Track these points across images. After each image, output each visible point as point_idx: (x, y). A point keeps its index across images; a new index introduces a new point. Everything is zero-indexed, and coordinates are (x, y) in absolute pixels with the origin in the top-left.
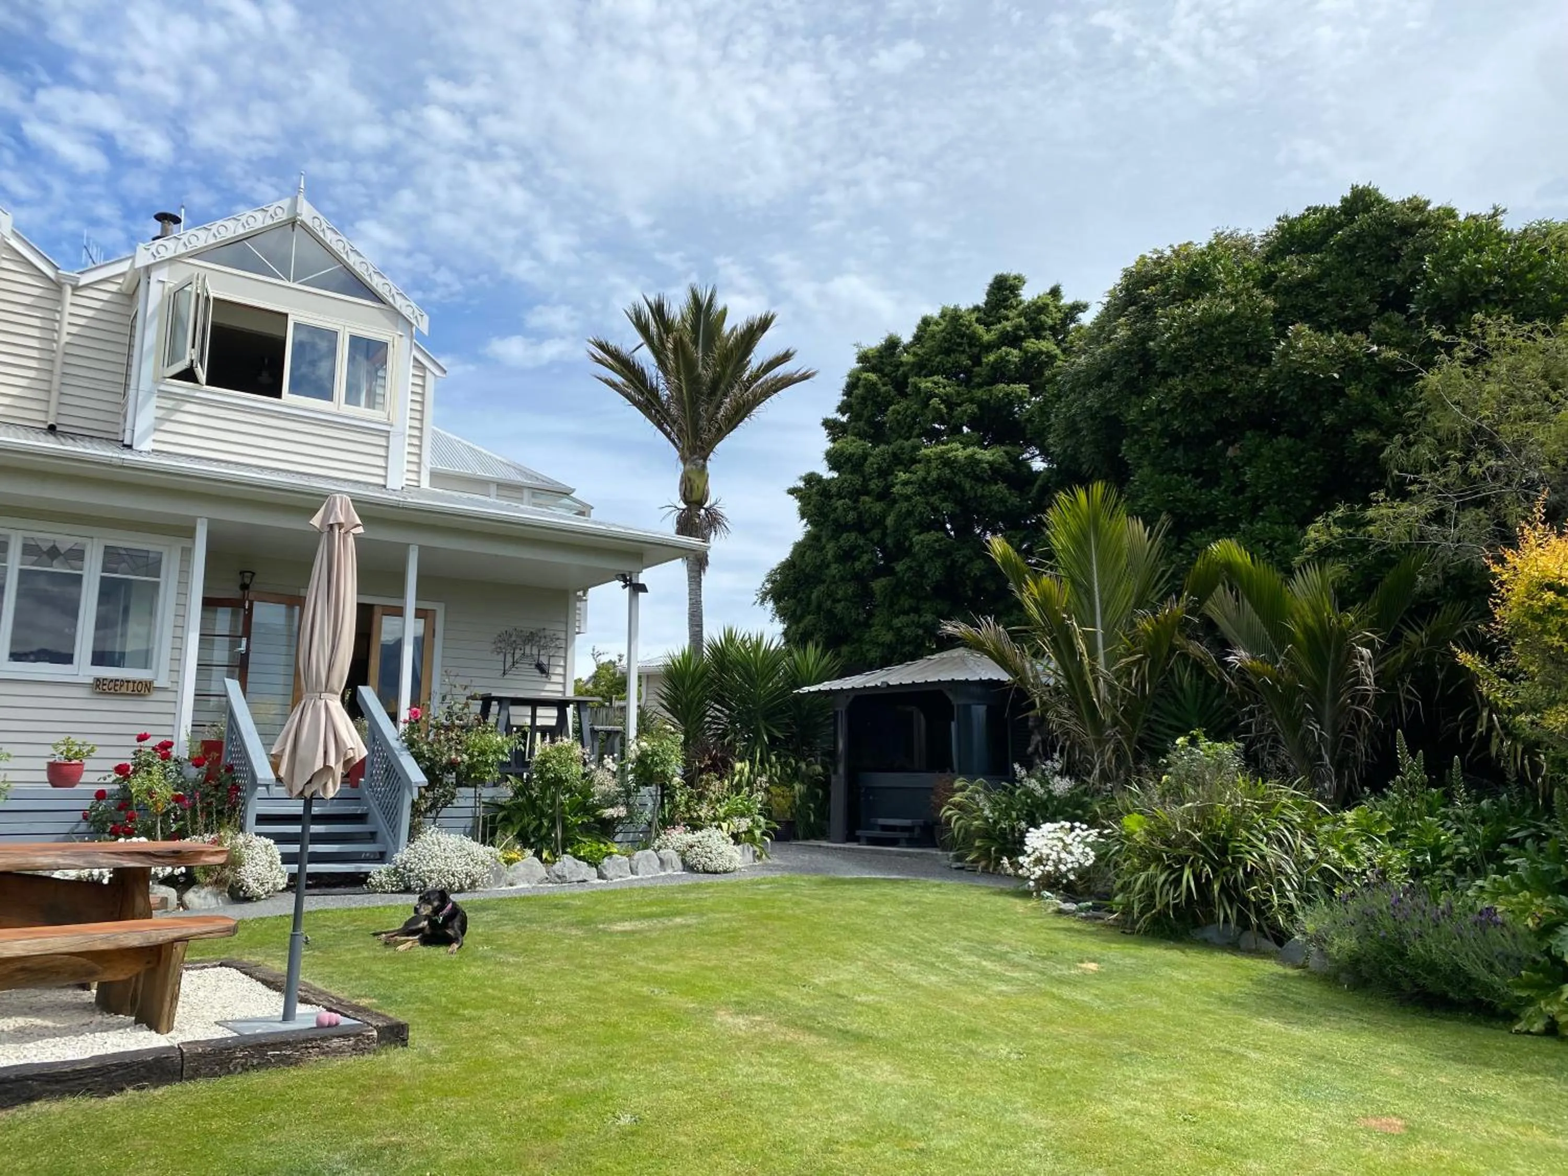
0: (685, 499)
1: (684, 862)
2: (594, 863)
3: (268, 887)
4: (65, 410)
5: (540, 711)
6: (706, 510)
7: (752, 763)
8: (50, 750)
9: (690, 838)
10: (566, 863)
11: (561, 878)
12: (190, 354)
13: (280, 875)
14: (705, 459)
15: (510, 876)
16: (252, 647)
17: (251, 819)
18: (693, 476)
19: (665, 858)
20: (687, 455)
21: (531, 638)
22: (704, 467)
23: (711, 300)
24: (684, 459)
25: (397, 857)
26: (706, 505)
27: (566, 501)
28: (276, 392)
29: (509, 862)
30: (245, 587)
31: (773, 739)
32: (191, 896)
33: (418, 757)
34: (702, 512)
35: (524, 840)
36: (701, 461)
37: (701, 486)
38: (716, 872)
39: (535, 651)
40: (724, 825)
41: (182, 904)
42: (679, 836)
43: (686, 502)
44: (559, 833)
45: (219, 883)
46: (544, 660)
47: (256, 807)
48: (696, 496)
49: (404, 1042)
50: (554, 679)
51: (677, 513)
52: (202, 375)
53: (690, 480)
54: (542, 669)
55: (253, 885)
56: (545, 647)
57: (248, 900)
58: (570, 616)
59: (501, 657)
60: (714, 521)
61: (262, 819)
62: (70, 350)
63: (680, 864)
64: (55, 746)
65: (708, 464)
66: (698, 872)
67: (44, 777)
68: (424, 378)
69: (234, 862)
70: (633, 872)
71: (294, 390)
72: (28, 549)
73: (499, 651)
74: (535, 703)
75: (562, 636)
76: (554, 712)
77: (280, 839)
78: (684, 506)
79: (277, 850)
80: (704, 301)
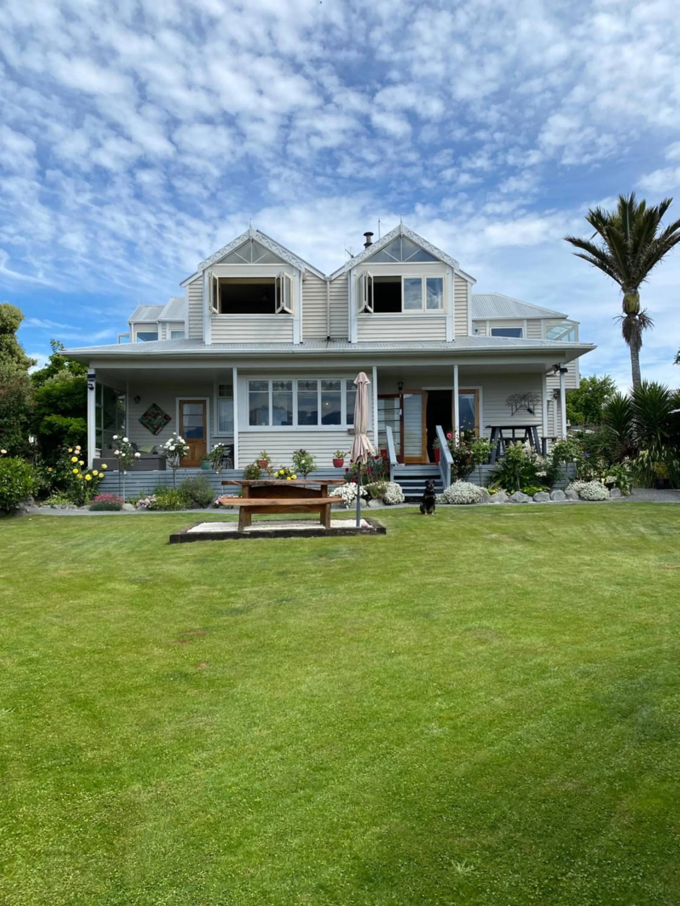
0: (626, 310)
1: (579, 496)
2: (531, 495)
3: (396, 500)
4: (332, 330)
5: (516, 431)
6: (639, 316)
7: (651, 450)
8: (332, 455)
9: (583, 485)
10: (517, 495)
11: (515, 501)
12: (365, 303)
13: (401, 497)
14: (636, 288)
15: (492, 499)
16: (405, 412)
17: (392, 477)
18: (629, 299)
19: (569, 494)
20: (625, 287)
21: (524, 397)
22: (636, 292)
23: (632, 200)
24: (624, 290)
25: (445, 491)
26: (640, 313)
27: (564, 322)
28: (399, 310)
29: (491, 494)
30: (400, 389)
31: (663, 437)
32: (371, 503)
33: (452, 453)
34: (637, 317)
35: (503, 485)
36: (633, 290)
37: (634, 303)
38: (594, 500)
39: (527, 403)
40: (603, 480)
41: (368, 505)
42: (578, 485)
43: (627, 313)
44: (518, 482)
45: (379, 498)
46: (531, 407)
47: (393, 474)
48: (632, 309)
49: (385, 533)
50: (537, 415)
51: (622, 320)
52: (371, 310)
53: (627, 301)
54: (531, 411)
55: (391, 499)
56: (531, 401)
57: (390, 504)
58: (543, 386)
59: (510, 407)
60: (644, 321)
61: (396, 478)
62: (332, 306)
63: (577, 497)
64: (334, 454)
65: (638, 290)
66: (585, 500)
67: (332, 464)
68: (466, 286)
69: (383, 491)
70: (551, 499)
71: (405, 308)
72: (324, 384)
73: (509, 404)
74: (514, 428)
75: (540, 395)
76: (524, 431)
77: (402, 485)
78: (625, 315)
79: (401, 489)
80: (628, 200)
